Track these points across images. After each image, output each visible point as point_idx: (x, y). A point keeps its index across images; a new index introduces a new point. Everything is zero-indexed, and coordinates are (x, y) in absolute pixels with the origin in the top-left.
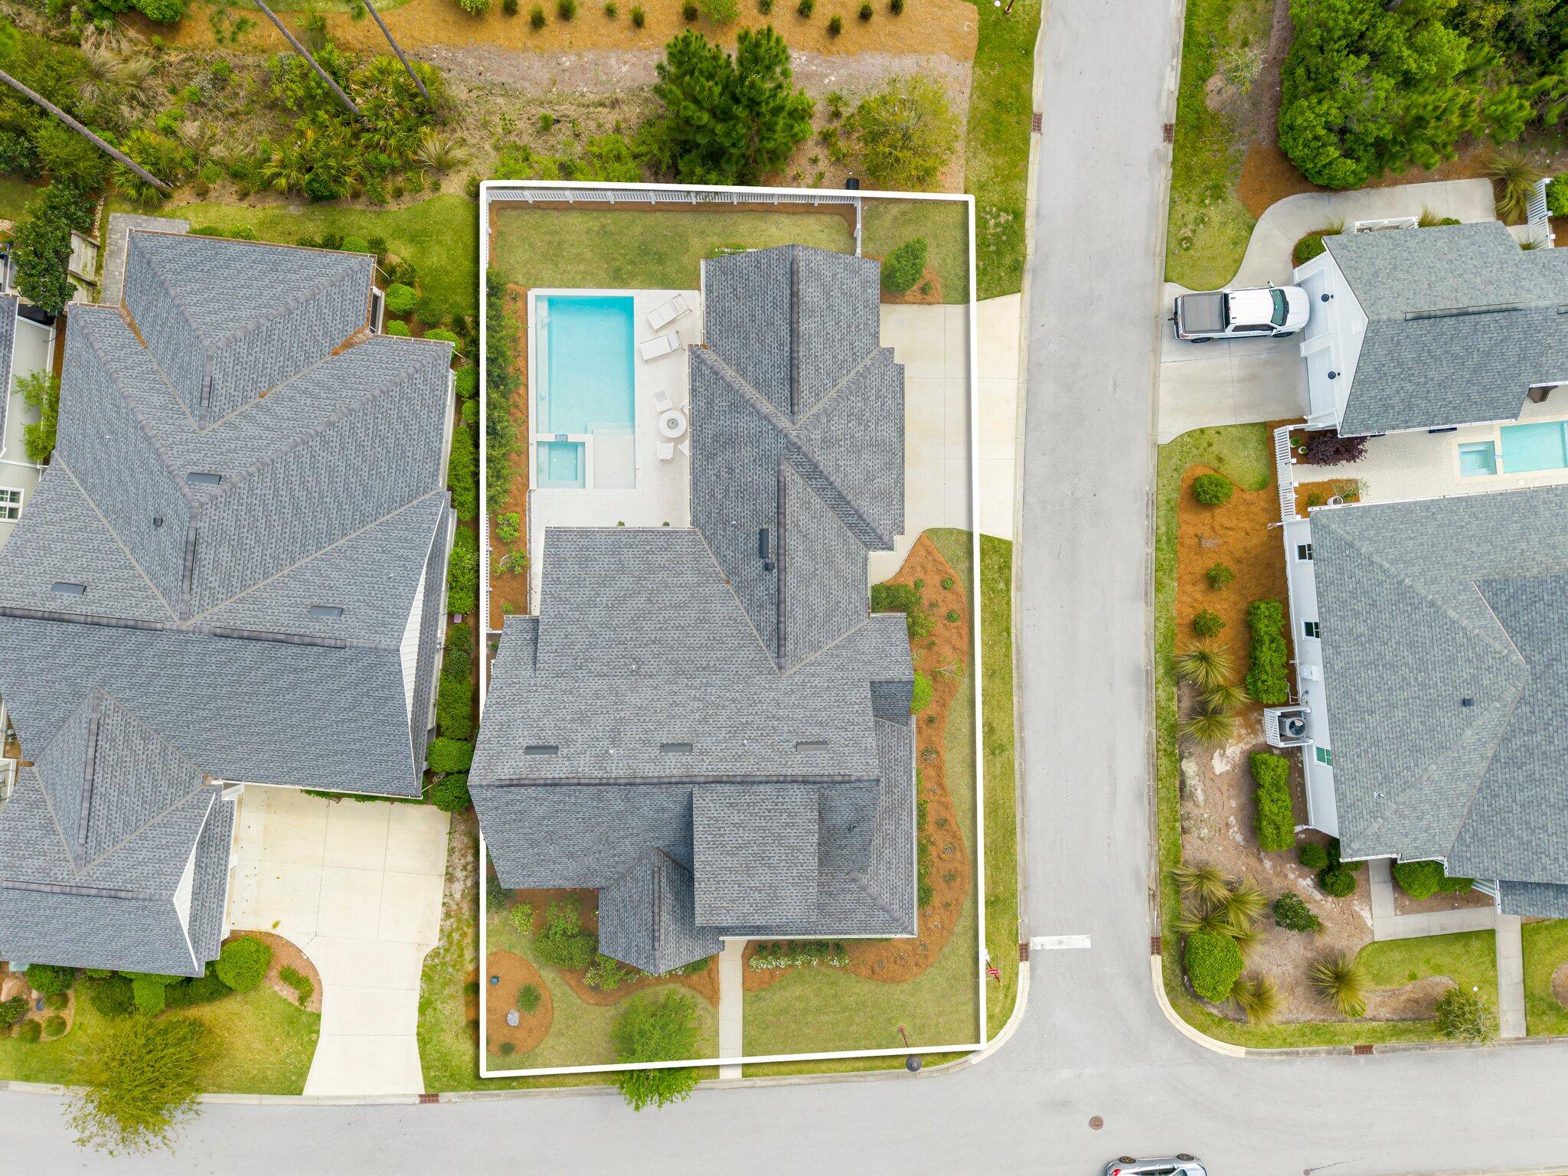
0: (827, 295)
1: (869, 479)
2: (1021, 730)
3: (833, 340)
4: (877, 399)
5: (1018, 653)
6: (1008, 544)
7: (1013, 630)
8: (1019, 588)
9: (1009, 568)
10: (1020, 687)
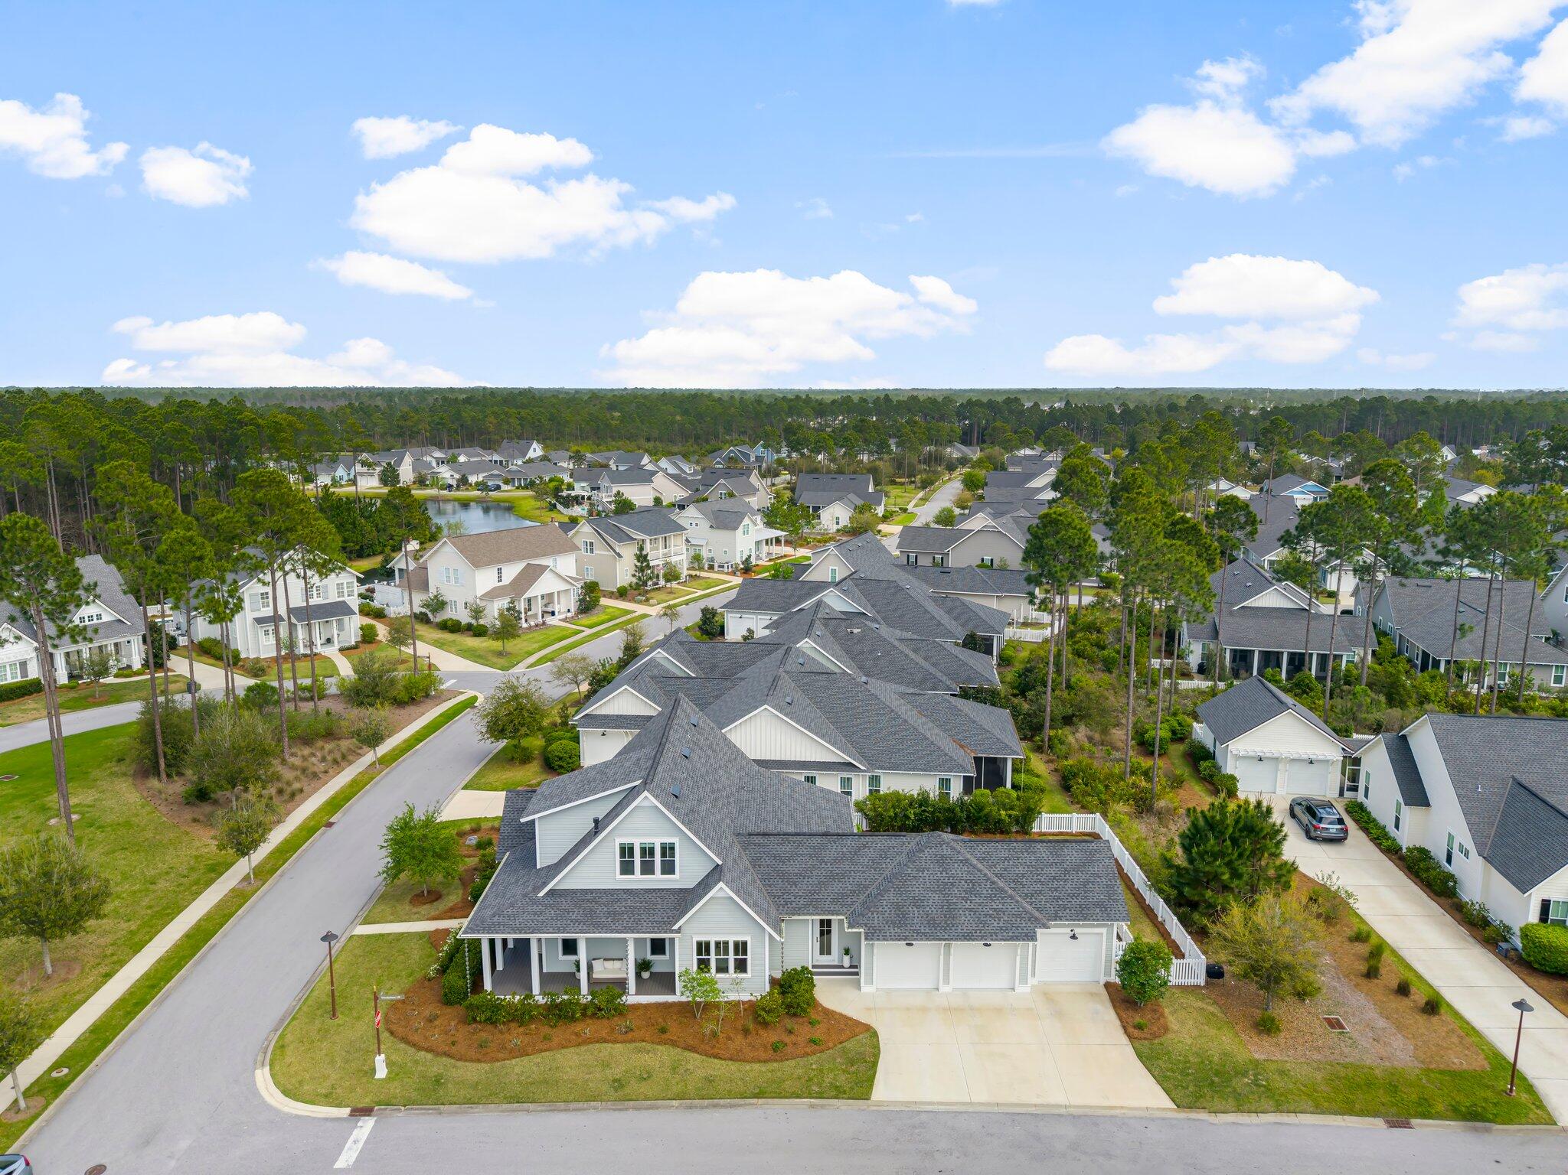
0: (1077, 869)
1: (917, 902)
2: (635, 1108)
3: (1038, 875)
4: (995, 910)
5: (732, 1106)
6: (866, 1096)
7: (761, 1101)
8: (812, 1106)
9: (836, 1097)
10: (690, 1107)
